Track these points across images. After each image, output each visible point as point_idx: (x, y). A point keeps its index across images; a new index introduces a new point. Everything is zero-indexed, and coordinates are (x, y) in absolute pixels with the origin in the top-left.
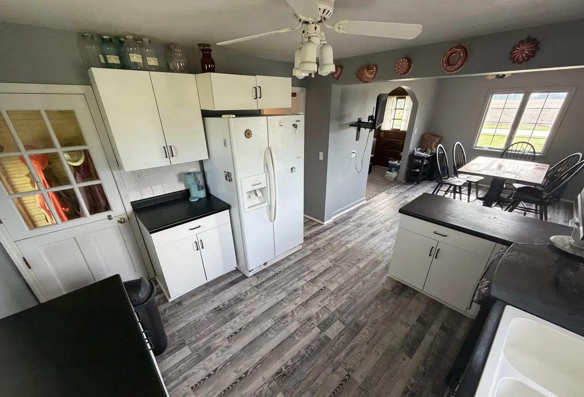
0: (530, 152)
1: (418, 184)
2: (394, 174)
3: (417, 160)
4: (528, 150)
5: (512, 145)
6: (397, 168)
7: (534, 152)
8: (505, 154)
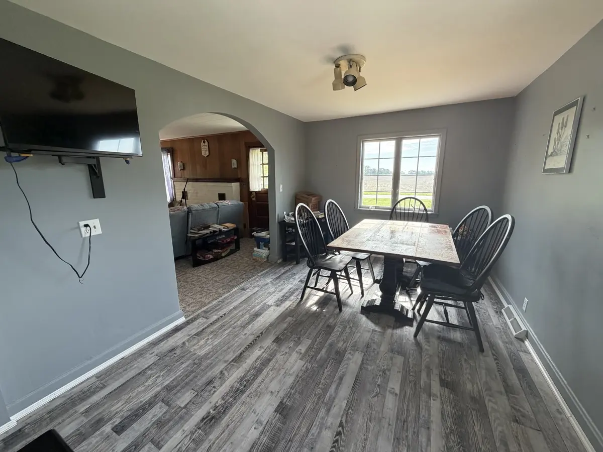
0: (421, 211)
1: (298, 263)
2: (263, 252)
3: (291, 229)
4: (417, 207)
5: (399, 202)
6: (266, 243)
7: (425, 209)
8: (394, 215)
